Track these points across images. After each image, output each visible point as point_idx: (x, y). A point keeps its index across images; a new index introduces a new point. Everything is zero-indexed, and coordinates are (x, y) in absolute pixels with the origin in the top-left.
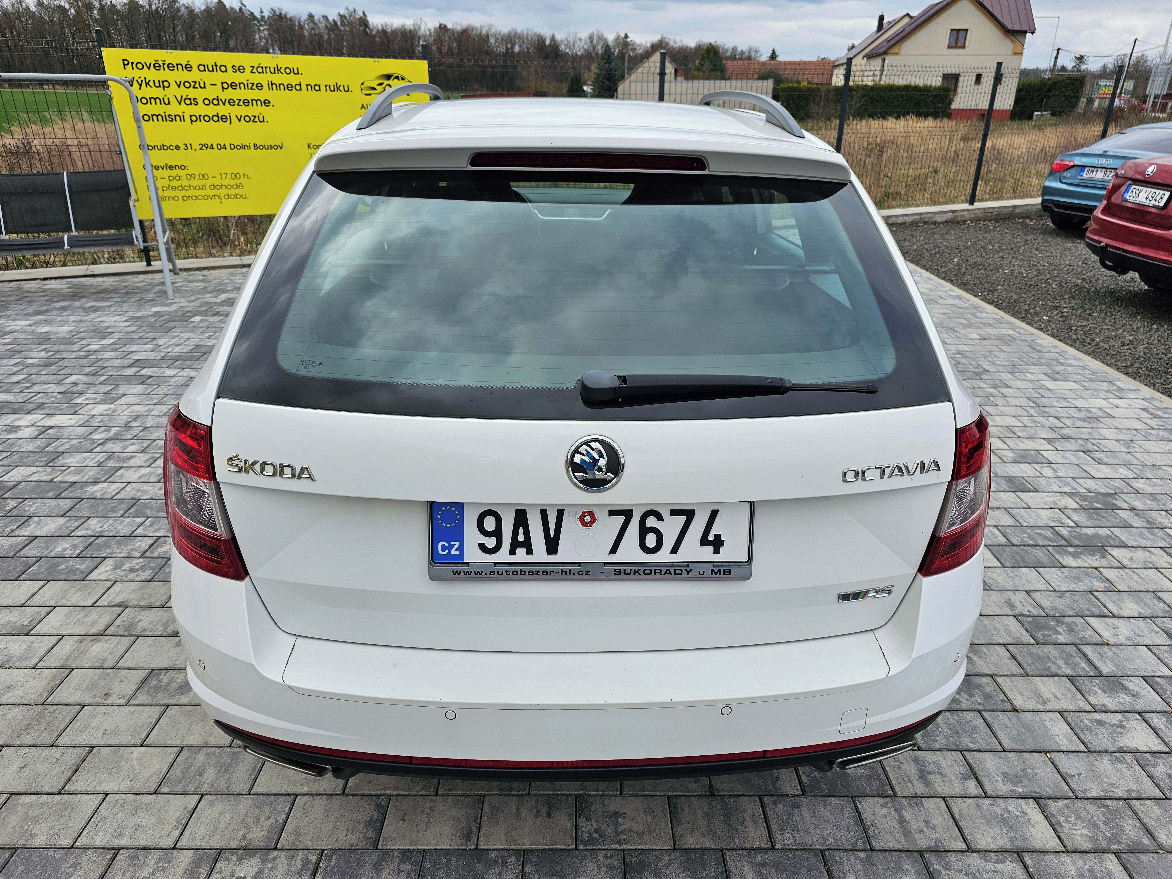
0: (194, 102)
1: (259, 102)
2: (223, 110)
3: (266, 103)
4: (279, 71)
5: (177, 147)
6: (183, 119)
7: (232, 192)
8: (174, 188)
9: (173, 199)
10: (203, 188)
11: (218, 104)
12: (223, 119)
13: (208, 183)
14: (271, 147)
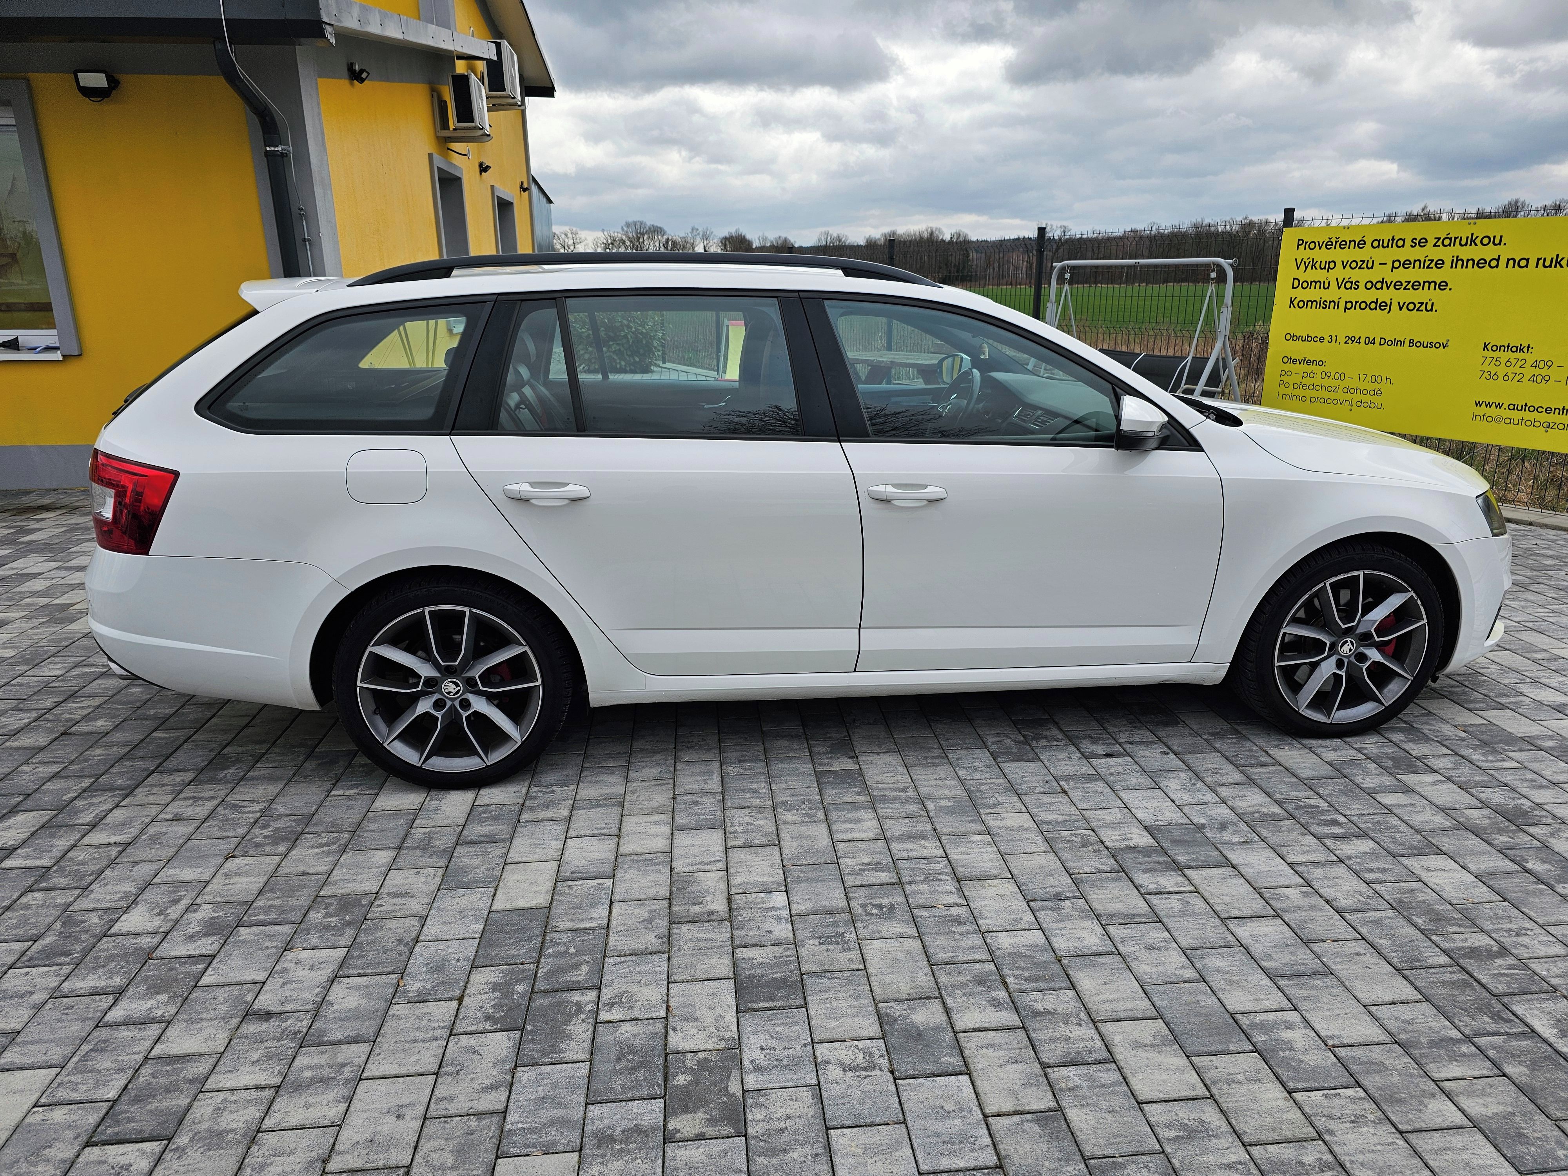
0: (1355, 285)
1: (1433, 285)
2: (1384, 295)
3: (1442, 285)
4: (1473, 241)
5: (1322, 339)
6: (1336, 305)
7: (1368, 398)
8: (1305, 387)
9: (1301, 399)
10: (1335, 389)
11: (1382, 288)
12: (1381, 306)
13: (1343, 384)
14: (1431, 345)
